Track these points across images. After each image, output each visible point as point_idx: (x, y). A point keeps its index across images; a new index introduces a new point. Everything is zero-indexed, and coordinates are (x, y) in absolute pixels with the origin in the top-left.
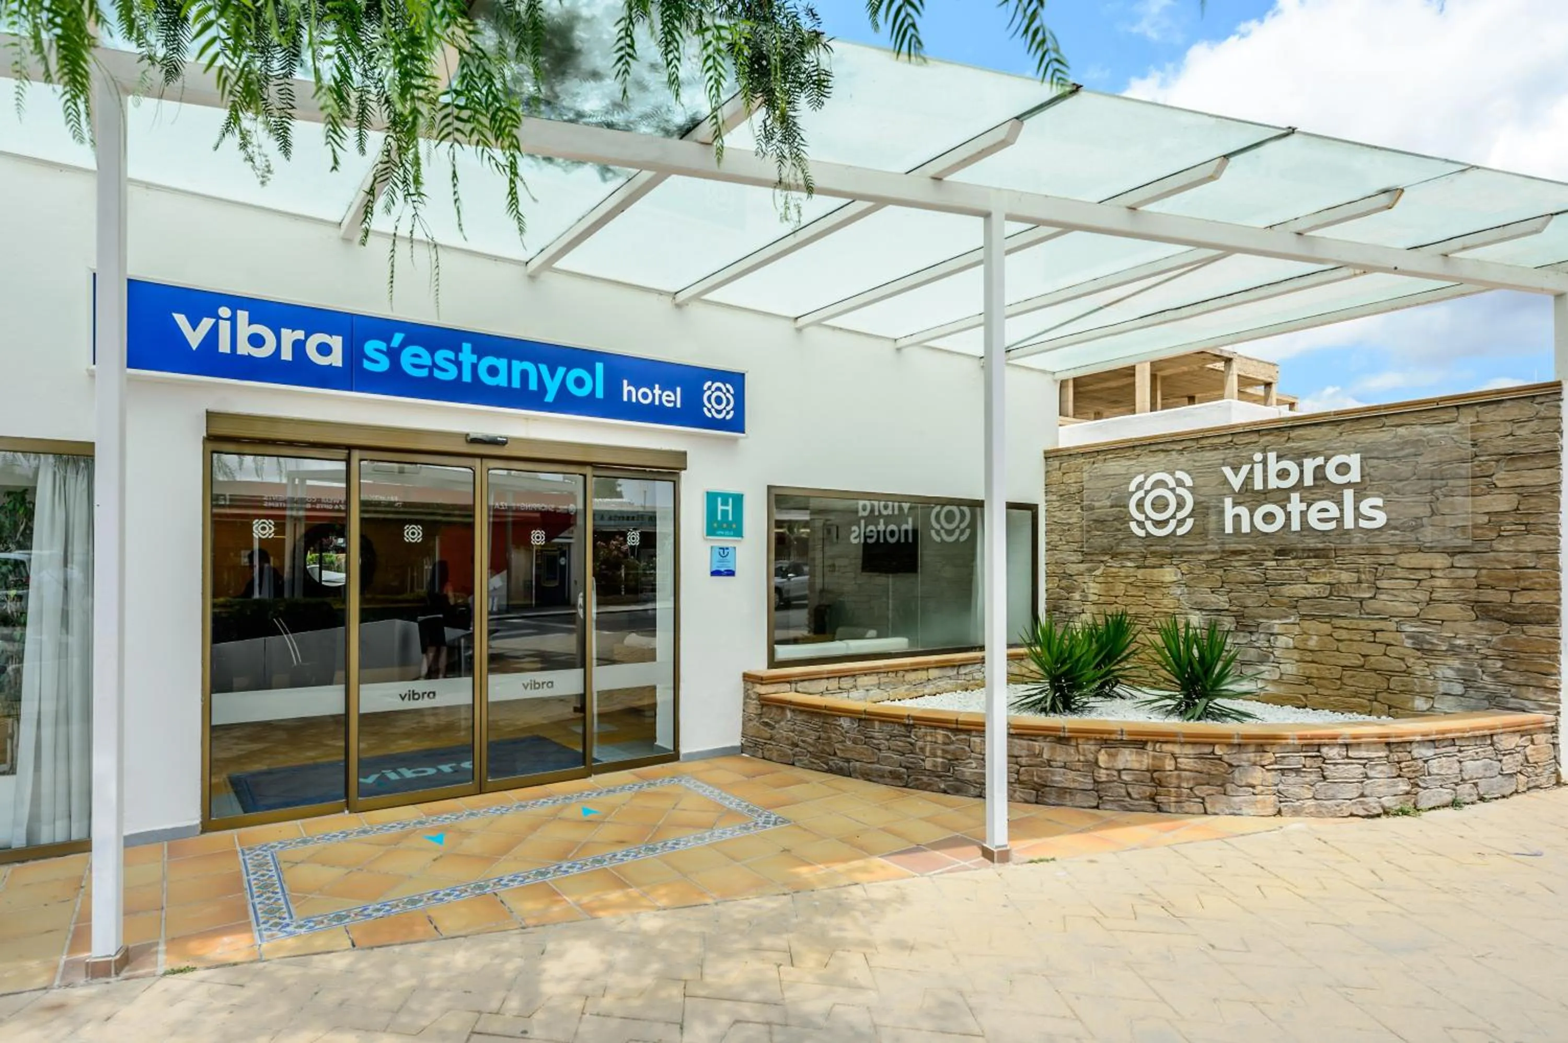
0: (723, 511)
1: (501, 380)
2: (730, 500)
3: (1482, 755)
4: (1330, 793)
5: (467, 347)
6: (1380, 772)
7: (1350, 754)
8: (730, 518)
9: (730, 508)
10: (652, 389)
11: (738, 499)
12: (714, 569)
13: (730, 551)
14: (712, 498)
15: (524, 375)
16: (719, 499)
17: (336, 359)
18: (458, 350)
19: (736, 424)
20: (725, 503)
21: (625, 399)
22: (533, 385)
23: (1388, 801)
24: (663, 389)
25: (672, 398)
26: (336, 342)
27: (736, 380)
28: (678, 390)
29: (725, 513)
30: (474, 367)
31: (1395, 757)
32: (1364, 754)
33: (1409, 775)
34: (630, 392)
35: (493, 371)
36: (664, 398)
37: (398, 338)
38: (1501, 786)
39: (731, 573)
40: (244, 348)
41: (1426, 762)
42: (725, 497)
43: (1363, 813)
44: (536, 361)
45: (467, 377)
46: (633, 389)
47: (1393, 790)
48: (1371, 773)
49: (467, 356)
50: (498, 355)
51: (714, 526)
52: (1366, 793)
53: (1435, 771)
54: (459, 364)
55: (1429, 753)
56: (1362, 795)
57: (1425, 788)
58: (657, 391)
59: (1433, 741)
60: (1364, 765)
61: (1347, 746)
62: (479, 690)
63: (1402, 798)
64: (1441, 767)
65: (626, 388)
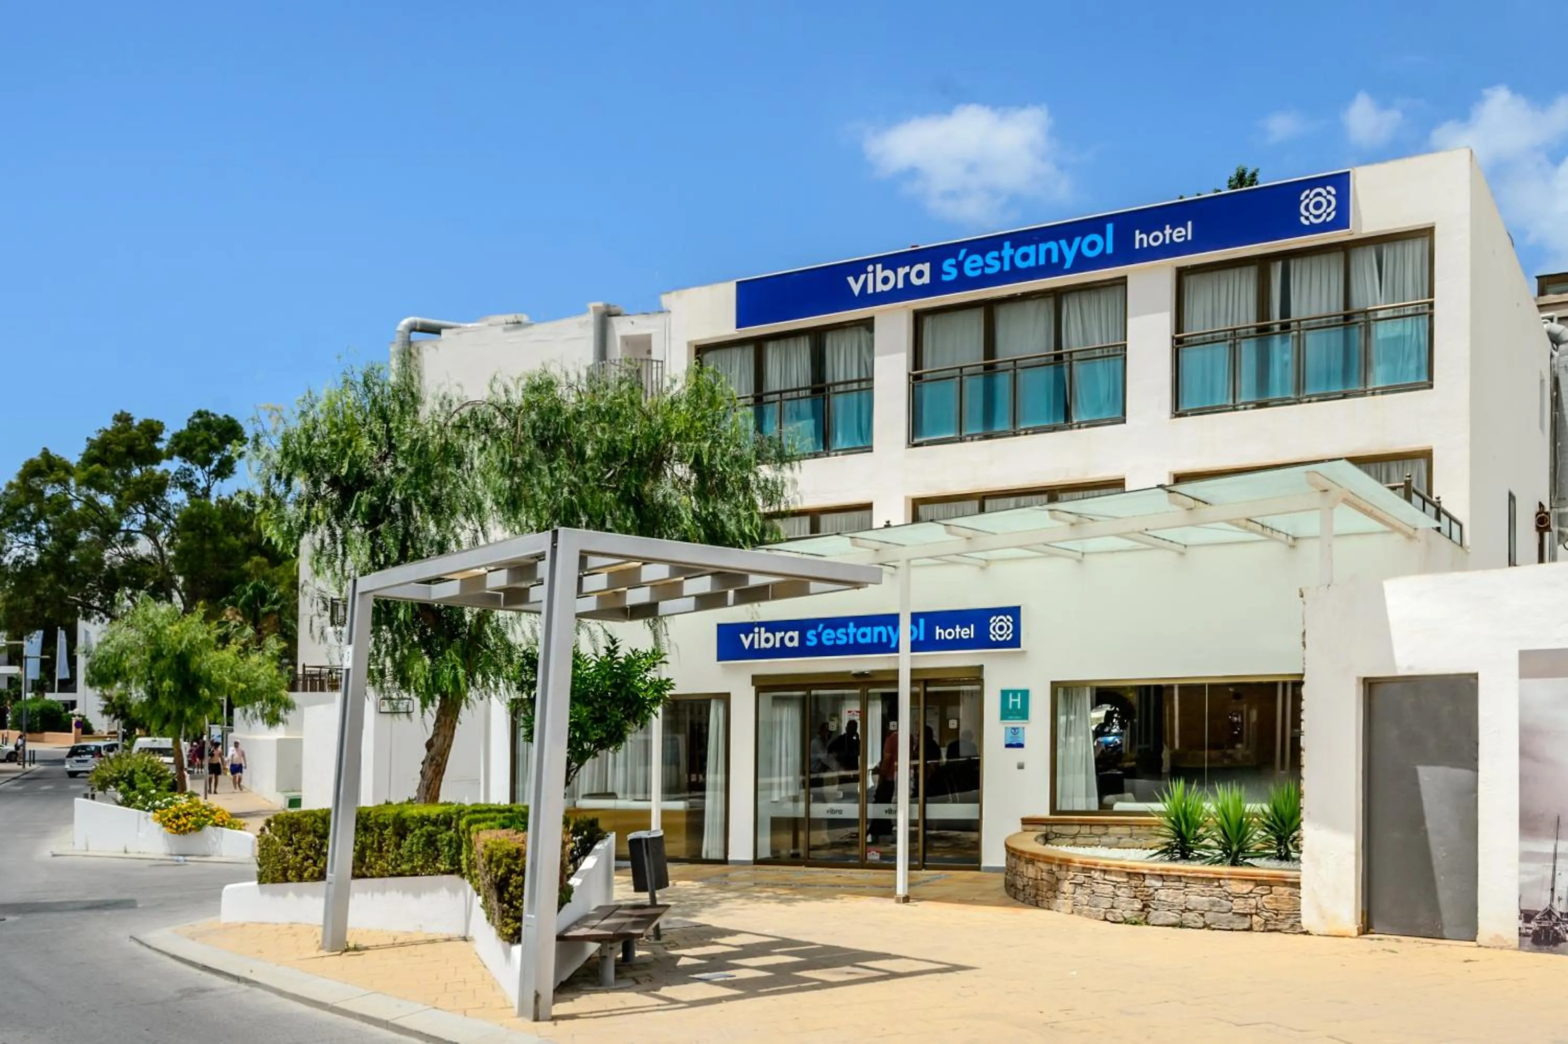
0: (1013, 703)
1: (868, 640)
2: (1019, 695)
3: (1208, 893)
4: (1095, 902)
5: (851, 624)
6: (1124, 893)
7: (1106, 877)
8: (1019, 707)
9: (1019, 700)
10: (954, 629)
11: (1025, 694)
12: (1008, 742)
13: (1021, 731)
14: (1005, 694)
15: (880, 634)
16: (1011, 695)
17: (796, 643)
18: (847, 627)
19: (1015, 642)
20: (1015, 696)
21: (937, 638)
22: (884, 640)
23: (1128, 914)
24: (961, 628)
25: (967, 633)
26: (796, 634)
27: (1014, 612)
28: (972, 626)
29: (1015, 704)
30: (855, 635)
31: (1133, 883)
32: (1114, 879)
33: (1142, 897)
34: (940, 634)
35: (864, 635)
36: (963, 633)
37: (821, 626)
38: (1231, 922)
39: (1021, 746)
40: (763, 645)
41: (1156, 890)
42: (1015, 693)
43: (1112, 919)
44: (886, 626)
45: (851, 641)
46: (942, 631)
47: (1130, 906)
48: (1119, 893)
49: (852, 629)
50: (866, 626)
51: (1006, 714)
52: (1115, 905)
53: (1162, 898)
54: (847, 635)
55: (1159, 884)
56: (1112, 907)
57: (1156, 910)
58: (958, 629)
59: (1161, 876)
60: (1114, 886)
61: (1105, 872)
62: (863, 811)
63: (1136, 913)
64: (1167, 896)
65: (938, 630)
